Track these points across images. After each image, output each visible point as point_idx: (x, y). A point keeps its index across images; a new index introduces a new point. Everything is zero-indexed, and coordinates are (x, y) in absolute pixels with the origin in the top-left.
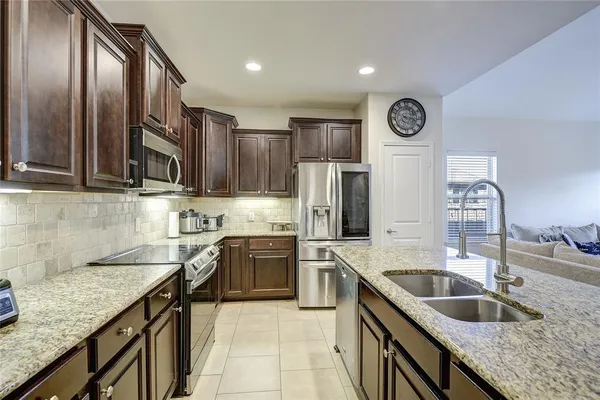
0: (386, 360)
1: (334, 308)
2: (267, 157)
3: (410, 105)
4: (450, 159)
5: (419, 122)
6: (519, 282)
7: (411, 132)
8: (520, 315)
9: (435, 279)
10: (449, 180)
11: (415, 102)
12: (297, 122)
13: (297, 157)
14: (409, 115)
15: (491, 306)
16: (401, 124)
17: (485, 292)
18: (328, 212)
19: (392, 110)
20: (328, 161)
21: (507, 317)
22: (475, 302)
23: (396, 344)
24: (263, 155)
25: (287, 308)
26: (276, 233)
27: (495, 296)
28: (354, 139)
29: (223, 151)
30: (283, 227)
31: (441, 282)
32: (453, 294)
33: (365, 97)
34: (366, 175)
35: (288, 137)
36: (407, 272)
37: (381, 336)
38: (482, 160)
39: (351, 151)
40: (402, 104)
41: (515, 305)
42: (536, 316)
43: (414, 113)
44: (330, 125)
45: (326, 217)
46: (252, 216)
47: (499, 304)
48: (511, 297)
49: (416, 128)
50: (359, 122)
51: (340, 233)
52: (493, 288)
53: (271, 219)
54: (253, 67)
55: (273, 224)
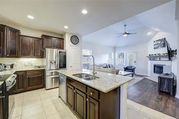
0: (74, 93)
1: (58, 87)
2: (34, 46)
3: (76, 37)
4: (83, 50)
5: (77, 41)
6: (96, 73)
7: (76, 43)
8: (97, 78)
9: (83, 75)
10: (83, 54)
11: (77, 37)
12: (44, 36)
13: (44, 46)
14: (75, 40)
15: (92, 78)
16: (74, 41)
17: (91, 76)
18: (55, 62)
19: (71, 37)
20: (54, 48)
21: (94, 79)
22: (90, 78)
23: (77, 89)
24: (32, 45)
25: (42, 91)
26: (37, 69)
27: (93, 76)
28: (62, 43)
29: (14, 41)
30: (39, 67)
31: (84, 75)
32: (86, 77)
33: (65, 33)
34: (65, 53)
35: (41, 40)
36: (77, 74)
37: (73, 88)
38: (89, 51)
39: (61, 46)
40: (74, 37)
41: (96, 77)
42: (99, 78)
43: (76, 39)
44: (55, 39)
45: (54, 63)
46: (27, 64)
47: (93, 77)
48: (95, 76)
49: (77, 43)
50: (63, 39)
51: (58, 67)
52: (93, 75)
53: (35, 65)
54: (30, 17)
55: (35, 66)
